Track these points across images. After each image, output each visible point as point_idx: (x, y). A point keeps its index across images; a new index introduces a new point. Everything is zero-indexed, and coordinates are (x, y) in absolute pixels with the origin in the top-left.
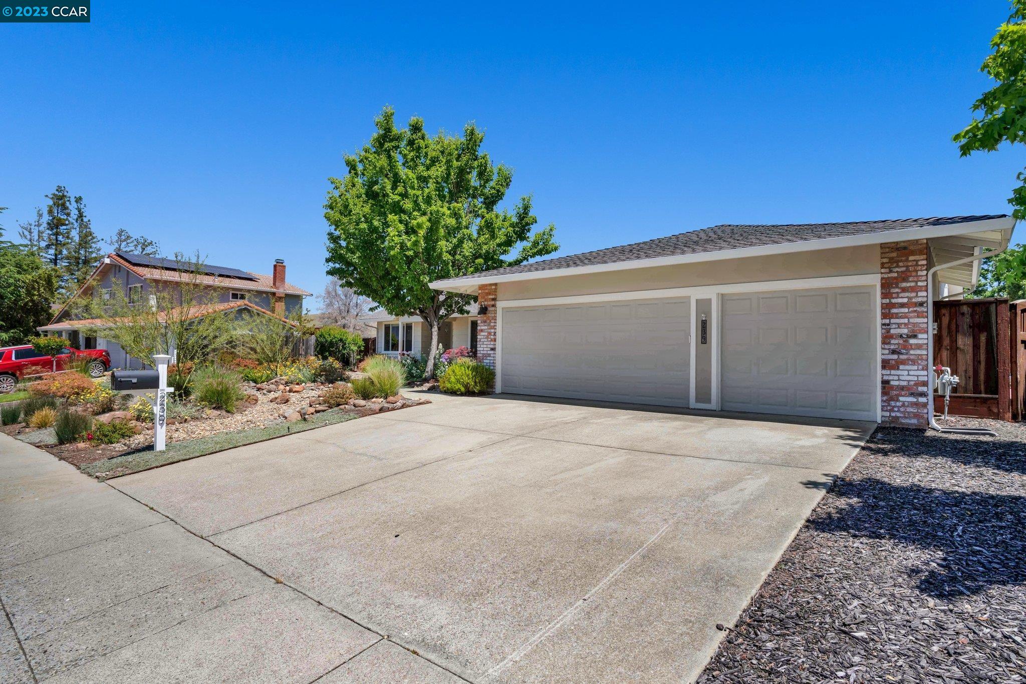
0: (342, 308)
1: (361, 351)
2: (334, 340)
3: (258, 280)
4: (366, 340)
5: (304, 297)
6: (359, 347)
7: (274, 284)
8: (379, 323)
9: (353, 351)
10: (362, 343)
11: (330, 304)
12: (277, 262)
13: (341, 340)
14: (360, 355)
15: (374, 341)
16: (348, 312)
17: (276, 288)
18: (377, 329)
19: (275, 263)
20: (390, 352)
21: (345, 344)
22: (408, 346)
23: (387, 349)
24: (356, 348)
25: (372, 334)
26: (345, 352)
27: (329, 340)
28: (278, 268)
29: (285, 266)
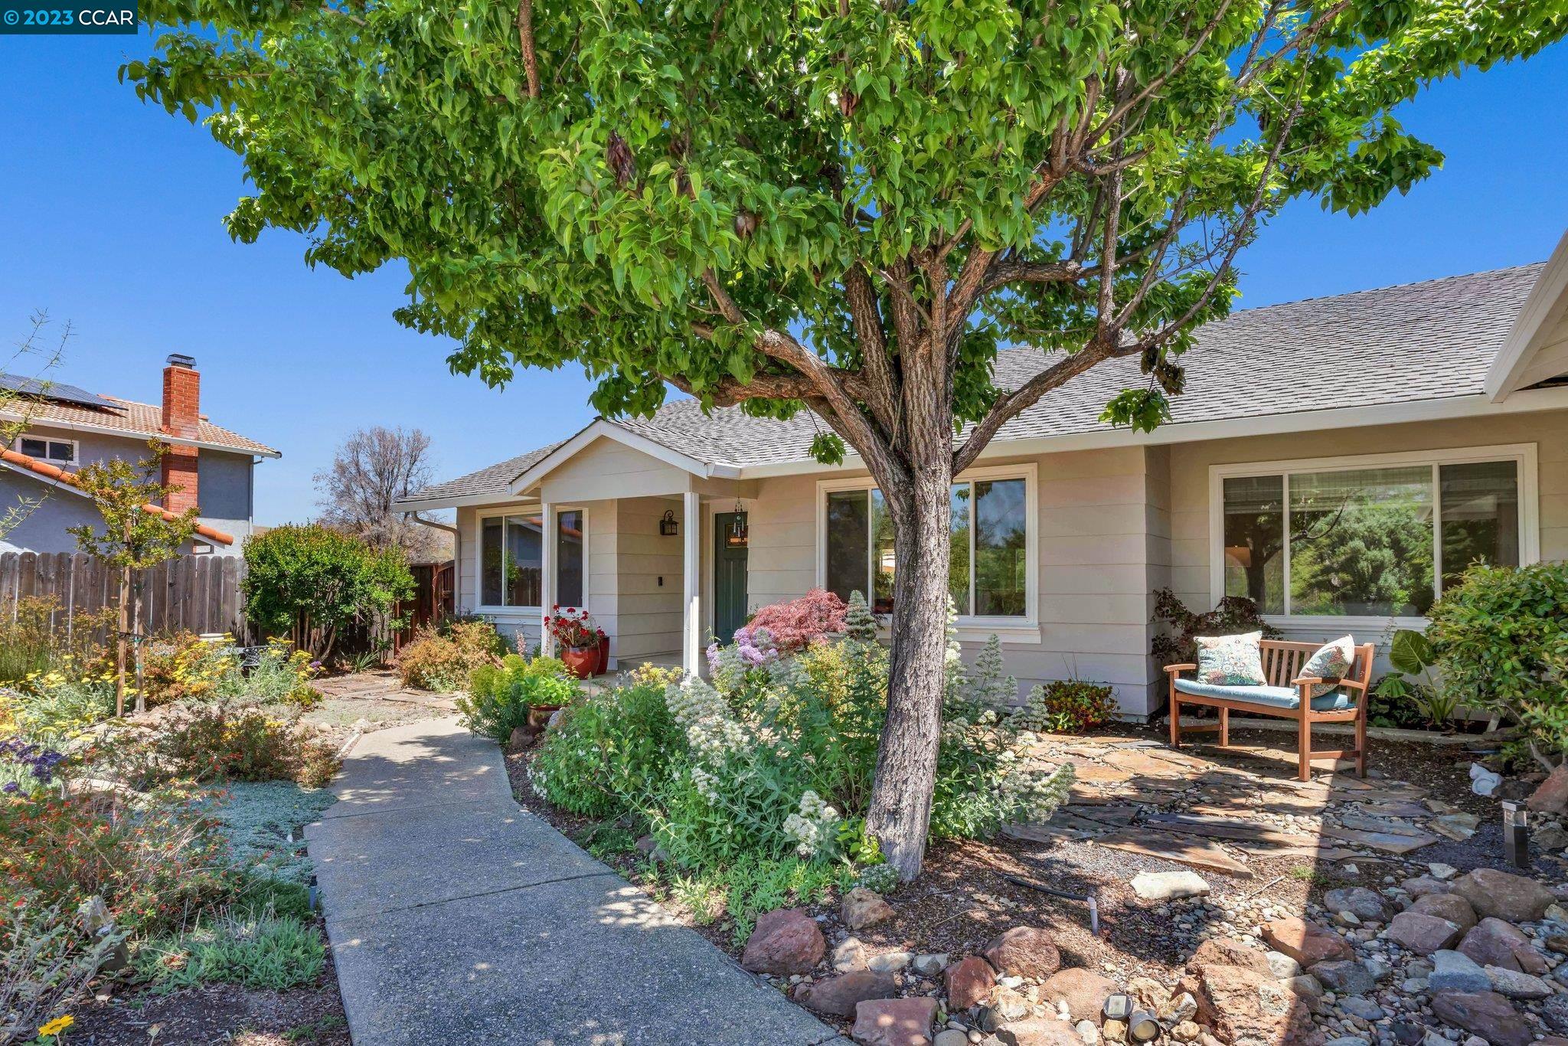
0: (374, 501)
1: (405, 605)
2: (308, 572)
3: (124, 413)
4: (422, 571)
5: (256, 459)
6: (399, 592)
7: (166, 420)
8: (465, 513)
9: (380, 606)
10: (407, 580)
11: (346, 494)
12: (174, 363)
13: (335, 571)
14: (402, 616)
15: (448, 571)
16: (385, 508)
17: (171, 431)
18: (458, 533)
19: (169, 365)
20: (503, 609)
21: (351, 584)
22: (570, 591)
23: (491, 597)
24: (390, 596)
25: (443, 550)
26: (353, 609)
27: (291, 570)
28: (175, 378)
29: (197, 375)
